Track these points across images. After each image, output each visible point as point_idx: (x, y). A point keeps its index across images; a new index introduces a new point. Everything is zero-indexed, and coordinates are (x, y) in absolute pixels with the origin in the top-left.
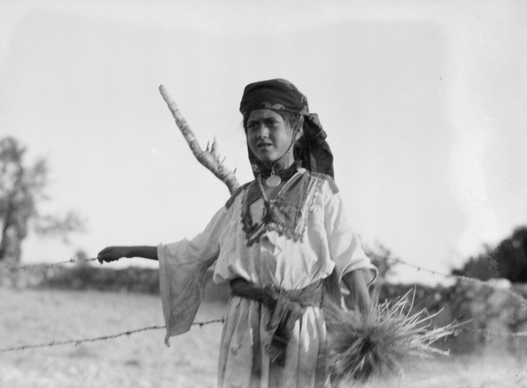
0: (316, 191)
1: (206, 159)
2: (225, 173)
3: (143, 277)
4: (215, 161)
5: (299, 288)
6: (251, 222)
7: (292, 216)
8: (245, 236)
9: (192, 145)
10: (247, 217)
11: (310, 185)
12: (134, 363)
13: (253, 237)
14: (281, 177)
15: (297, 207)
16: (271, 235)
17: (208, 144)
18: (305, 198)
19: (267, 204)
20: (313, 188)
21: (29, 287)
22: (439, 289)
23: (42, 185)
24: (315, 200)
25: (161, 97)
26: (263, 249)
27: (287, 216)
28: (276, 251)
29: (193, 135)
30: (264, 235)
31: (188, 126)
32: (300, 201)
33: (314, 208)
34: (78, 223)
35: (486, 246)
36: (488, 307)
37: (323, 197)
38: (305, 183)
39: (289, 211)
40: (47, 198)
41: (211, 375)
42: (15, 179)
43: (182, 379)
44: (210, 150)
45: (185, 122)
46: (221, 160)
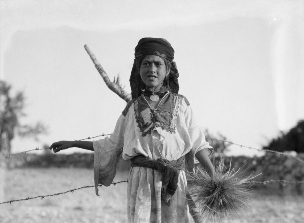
0: (178, 104)
1: (114, 87)
2: (125, 95)
3: (83, 158)
4: (119, 88)
5: (175, 159)
6: (143, 122)
7: (168, 118)
8: (140, 130)
9: (105, 79)
10: (140, 120)
11: (175, 101)
12: (79, 209)
13: (146, 131)
14: (159, 96)
15: (170, 113)
16: (158, 129)
17: (115, 78)
18: (173, 108)
19: (152, 111)
20: (177, 102)
21: (17, 167)
22: (255, 158)
23: (21, 107)
24: (179, 109)
25: (86, 51)
26: (154, 137)
27: (165, 118)
28: (162, 139)
29: (106, 73)
30: (154, 129)
31: (102, 68)
32: (172, 110)
33: (179, 113)
34: (43, 128)
35: (282, 132)
36: (285, 167)
37: (182, 107)
38: (172, 99)
39: (166, 115)
40: (24, 115)
41: (124, 213)
42: (5, 105)
43: (107, 217)
44: (116, 82)
45: (100, 66)
46: (122, 87)
